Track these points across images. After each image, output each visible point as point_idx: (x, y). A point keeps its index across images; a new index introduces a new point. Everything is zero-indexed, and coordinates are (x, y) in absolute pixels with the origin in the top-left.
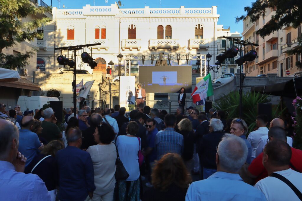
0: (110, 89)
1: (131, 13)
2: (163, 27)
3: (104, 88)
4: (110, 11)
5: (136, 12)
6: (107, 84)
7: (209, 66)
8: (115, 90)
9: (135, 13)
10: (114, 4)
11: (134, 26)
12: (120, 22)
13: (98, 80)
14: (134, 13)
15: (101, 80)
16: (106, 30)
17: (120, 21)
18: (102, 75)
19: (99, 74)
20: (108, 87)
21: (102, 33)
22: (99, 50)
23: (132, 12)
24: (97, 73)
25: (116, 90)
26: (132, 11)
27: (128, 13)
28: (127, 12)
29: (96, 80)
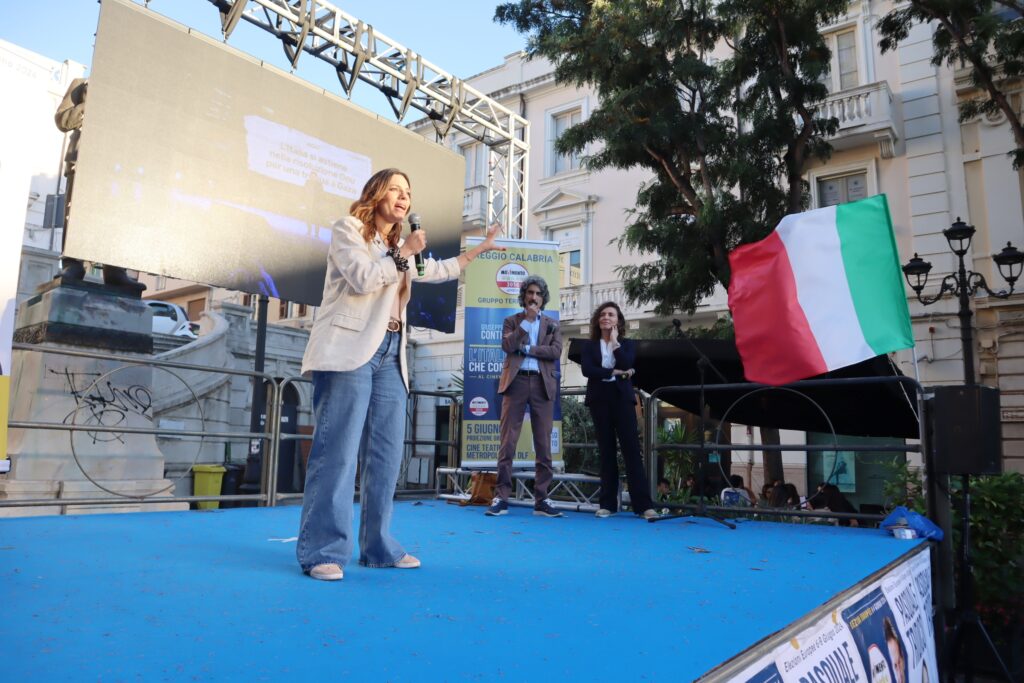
7: (968, 275)
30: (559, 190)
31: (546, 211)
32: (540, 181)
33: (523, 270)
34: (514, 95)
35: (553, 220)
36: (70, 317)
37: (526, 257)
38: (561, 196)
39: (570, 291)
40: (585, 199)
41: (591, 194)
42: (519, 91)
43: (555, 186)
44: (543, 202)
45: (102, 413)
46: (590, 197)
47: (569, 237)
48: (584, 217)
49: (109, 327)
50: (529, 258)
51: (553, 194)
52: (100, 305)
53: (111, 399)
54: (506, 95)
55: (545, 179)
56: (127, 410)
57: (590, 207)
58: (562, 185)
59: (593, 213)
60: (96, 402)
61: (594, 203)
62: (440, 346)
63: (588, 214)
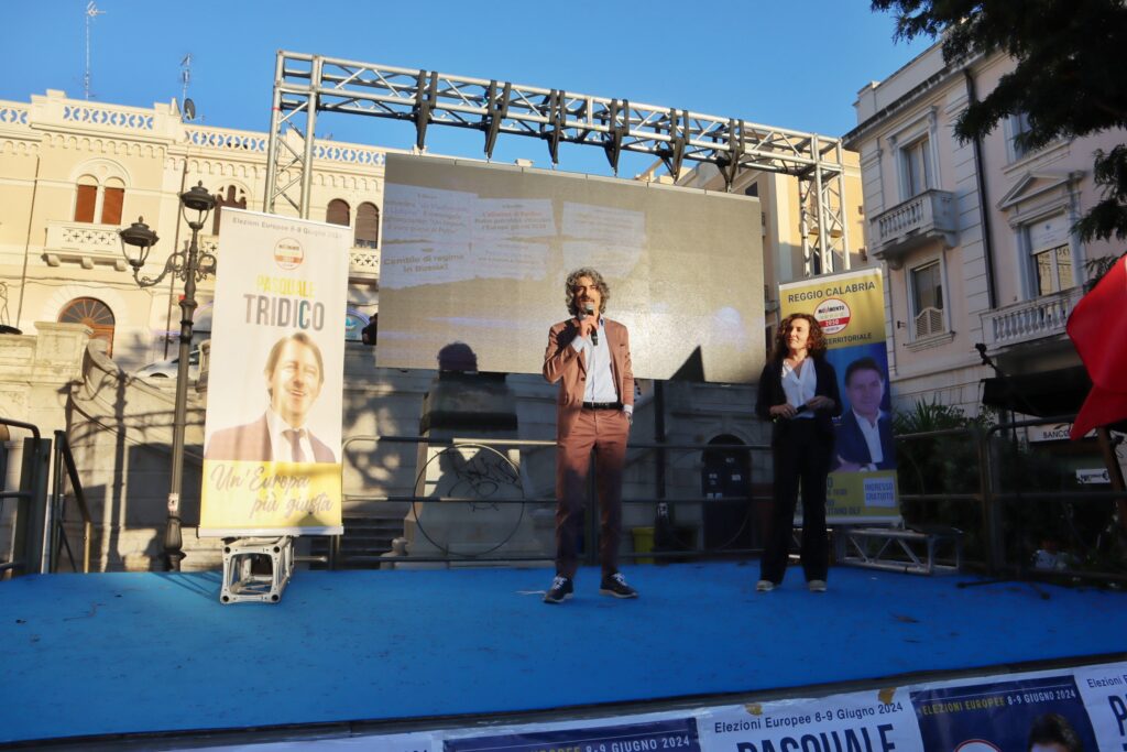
0: (120, 404)
1: (229, 145)
2: (349, 207)
3: (92, 399)
4: (150, 126)
5: (249, 144)
6: (103, 384)
8: (143, 416)
9: (246, 147)
10: (167, 106)
11: (238, 191)
12: (185, 172)
13: (63, 363)
14: (242, 146)
15: (80, 364)
16: (125, 194)
17: (185, 168)
18: (87, 341)
19: (73, 334)
20: (108, 397)
21: (106, 204)
22: (90, 268)
23: (233, 142)
24: (59, 333)
25: (150, 414)
26: (237, 139)
27: (220, 144)
28: (216, 140)
29: (54, 363)
30: (1029, 174)
31: (1016, 204)
32: (1003, 169)
33: (842, 304)
34: (957, 73)
35: (1027, 212)
36: (448, 405)
37: (844, 290)
38: (1032, 181)
39: (1057, 298)
40: (1064, 179)
41: (1072, 171)
42: (961, 67)
43: (1023, 171)
44: (1011, 192)
45: (479, 485)
46: (1071, 175)
47: (1051, 230)
48: (1067, 201)
49: (478, 410)
50: (848, 289)
51: (1021, 181)
52: (471, 393)
53: (485, 471)
54: (947, 76)
55: (1010, 165)
56: (498, 480)
57: (1075, 187)
58: (1033, 167)
59: (1080, 193)
60: (473, 476)
61: (1079, 180)
62: (907, 383)
63: (1072, 196)
